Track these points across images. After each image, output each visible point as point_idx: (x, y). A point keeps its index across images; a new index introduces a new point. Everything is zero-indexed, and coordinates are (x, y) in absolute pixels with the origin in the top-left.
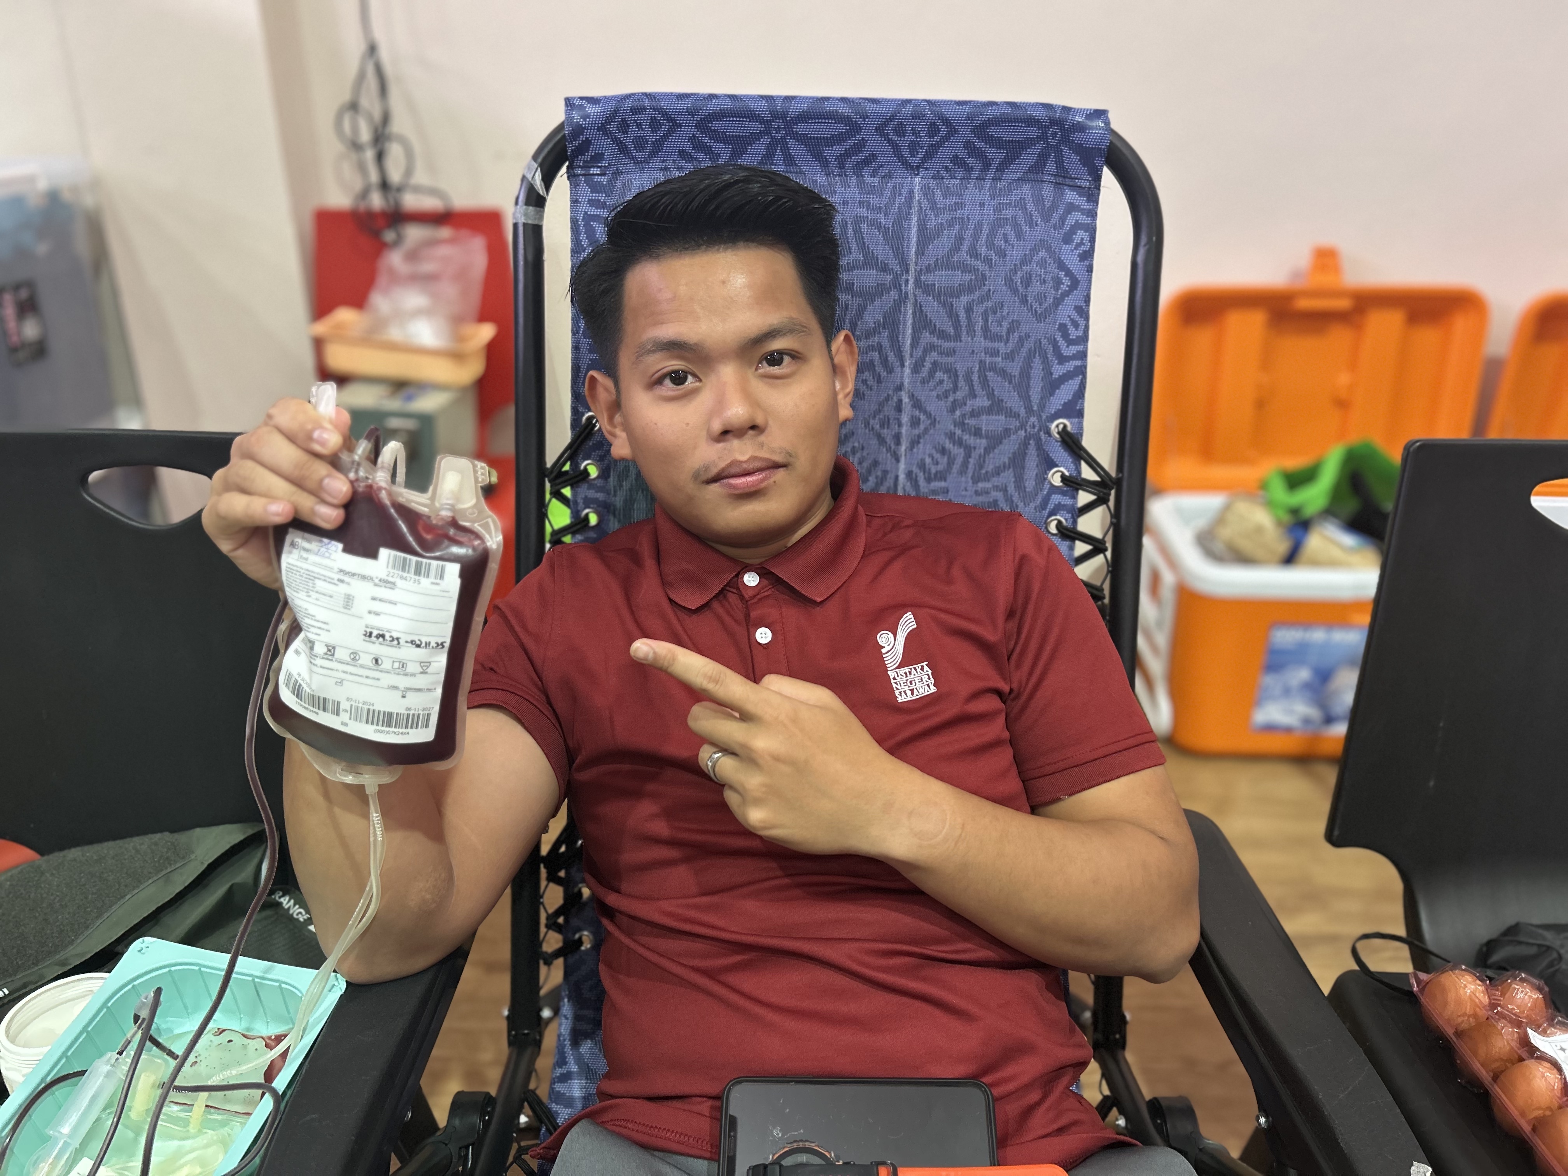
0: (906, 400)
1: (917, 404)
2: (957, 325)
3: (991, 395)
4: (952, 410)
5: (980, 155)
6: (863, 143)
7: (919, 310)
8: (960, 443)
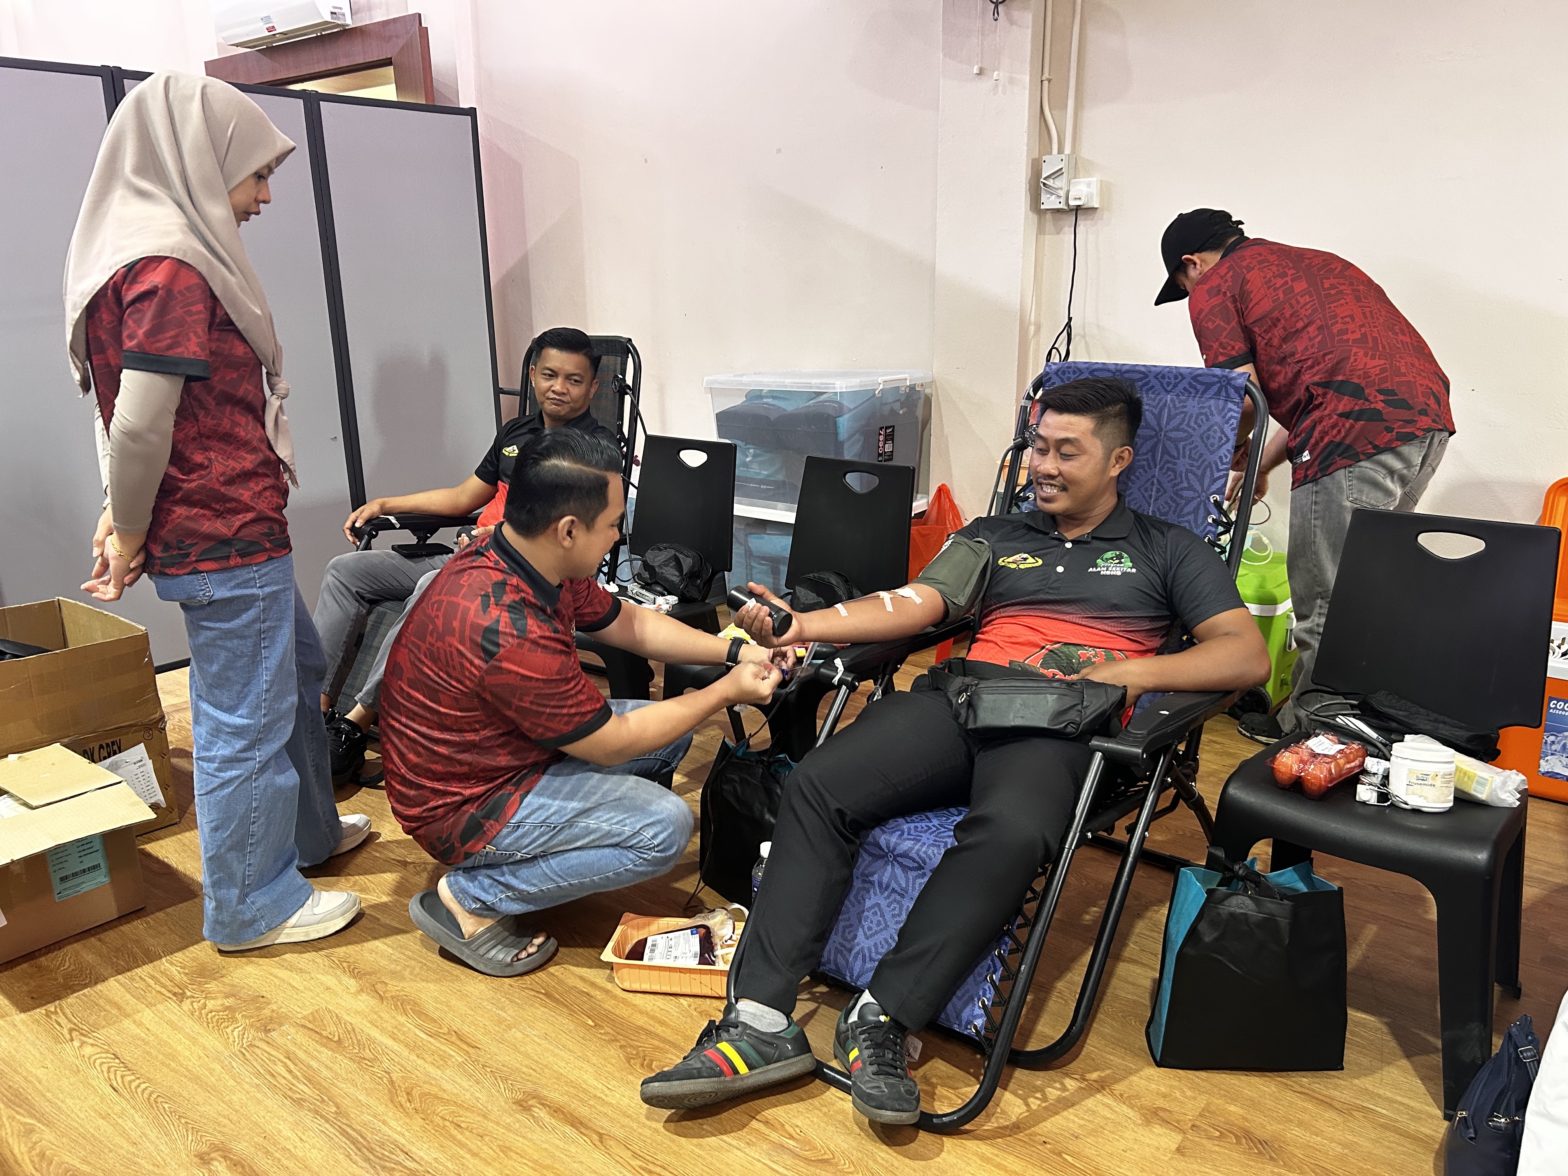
0: (1155, 481)
1: (1159, 483)
2: (1179, 453)
3: (1189, 483)
4: (1174, 487)
5: (1195, 388)
6: (1149, 382)
7: (1164, 447)
8: (1174, 501)
